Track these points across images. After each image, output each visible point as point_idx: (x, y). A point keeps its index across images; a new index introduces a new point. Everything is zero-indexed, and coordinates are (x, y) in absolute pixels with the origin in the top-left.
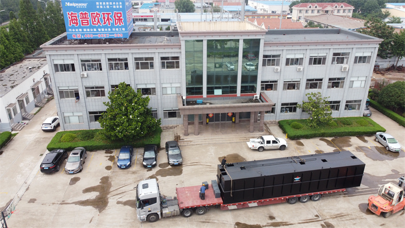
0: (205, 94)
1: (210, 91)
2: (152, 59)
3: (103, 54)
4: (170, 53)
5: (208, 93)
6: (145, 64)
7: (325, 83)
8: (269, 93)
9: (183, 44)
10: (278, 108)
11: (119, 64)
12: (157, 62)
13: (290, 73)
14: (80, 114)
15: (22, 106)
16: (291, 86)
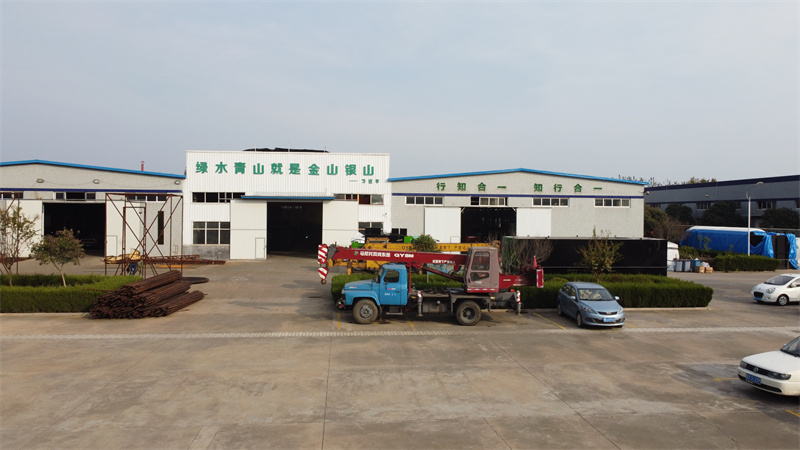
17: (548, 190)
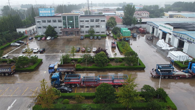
0: (67, 28)
1: (69, 28)
2: (56, 20)
3: (46, 19)
4: (59, 19)
5: (68, 28)
6: (55, 21)
7: (95, 26)
8: (82, 28)
9: (62, 17)
10: (85, 32)
11: (49, 21)
12: (57, 21)
13: (86, 24)
14: (42, 32)
15: (30, 32)
16: (87, 27)
17: (189, 40)
